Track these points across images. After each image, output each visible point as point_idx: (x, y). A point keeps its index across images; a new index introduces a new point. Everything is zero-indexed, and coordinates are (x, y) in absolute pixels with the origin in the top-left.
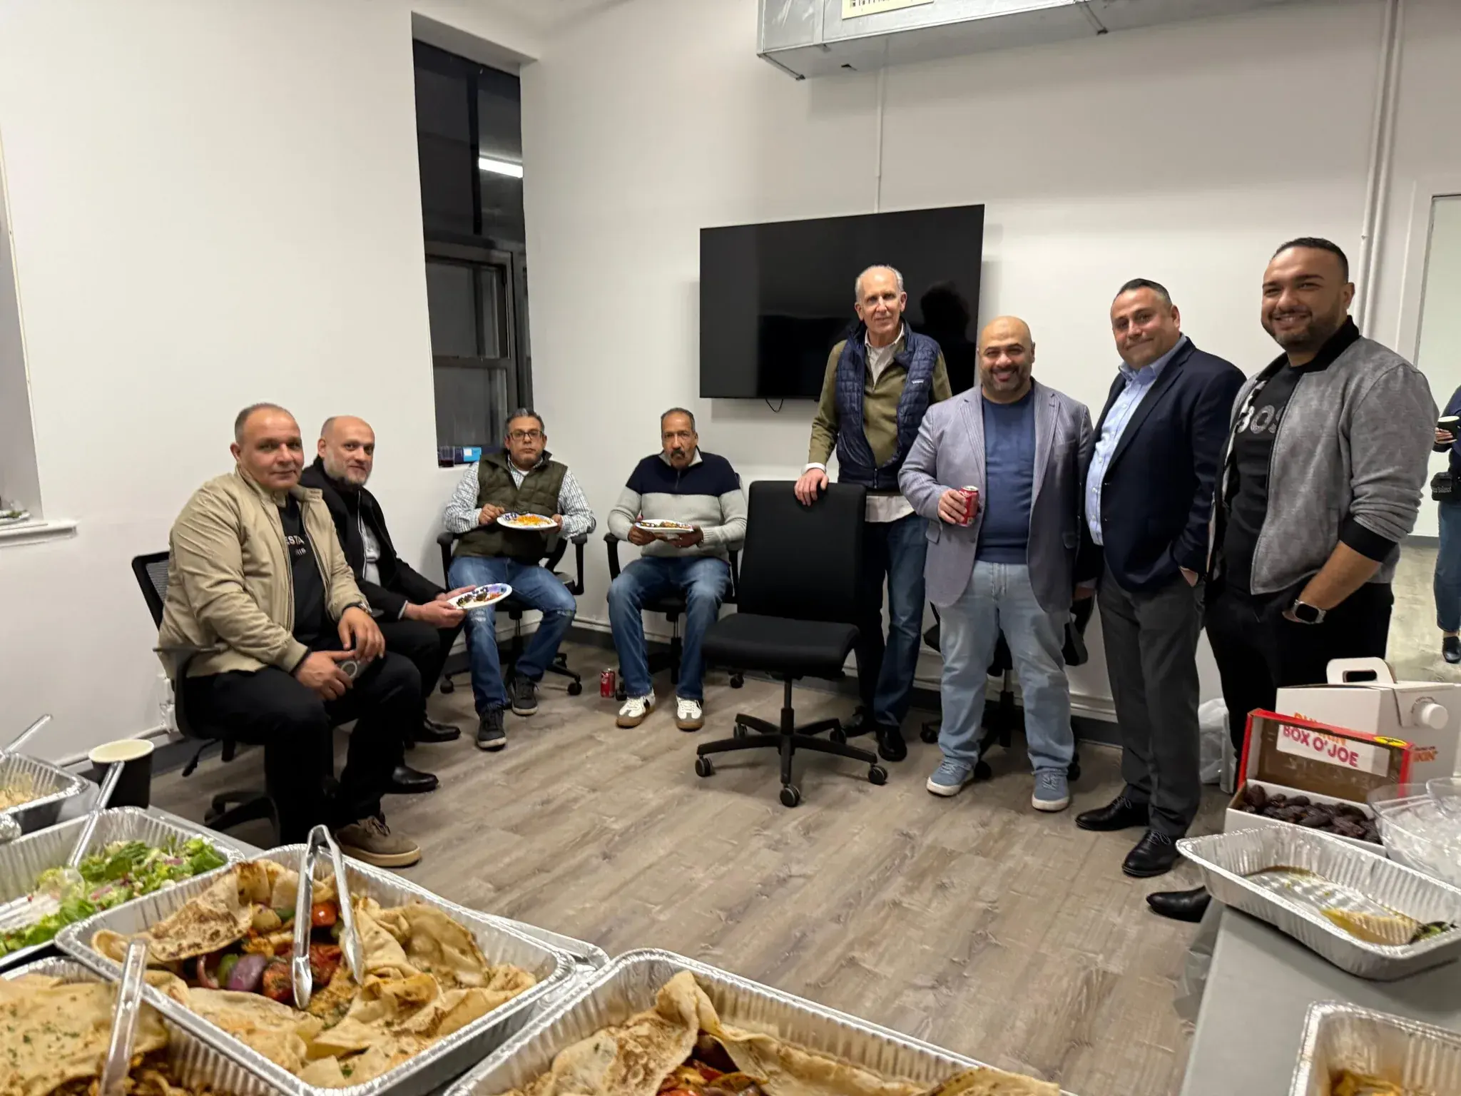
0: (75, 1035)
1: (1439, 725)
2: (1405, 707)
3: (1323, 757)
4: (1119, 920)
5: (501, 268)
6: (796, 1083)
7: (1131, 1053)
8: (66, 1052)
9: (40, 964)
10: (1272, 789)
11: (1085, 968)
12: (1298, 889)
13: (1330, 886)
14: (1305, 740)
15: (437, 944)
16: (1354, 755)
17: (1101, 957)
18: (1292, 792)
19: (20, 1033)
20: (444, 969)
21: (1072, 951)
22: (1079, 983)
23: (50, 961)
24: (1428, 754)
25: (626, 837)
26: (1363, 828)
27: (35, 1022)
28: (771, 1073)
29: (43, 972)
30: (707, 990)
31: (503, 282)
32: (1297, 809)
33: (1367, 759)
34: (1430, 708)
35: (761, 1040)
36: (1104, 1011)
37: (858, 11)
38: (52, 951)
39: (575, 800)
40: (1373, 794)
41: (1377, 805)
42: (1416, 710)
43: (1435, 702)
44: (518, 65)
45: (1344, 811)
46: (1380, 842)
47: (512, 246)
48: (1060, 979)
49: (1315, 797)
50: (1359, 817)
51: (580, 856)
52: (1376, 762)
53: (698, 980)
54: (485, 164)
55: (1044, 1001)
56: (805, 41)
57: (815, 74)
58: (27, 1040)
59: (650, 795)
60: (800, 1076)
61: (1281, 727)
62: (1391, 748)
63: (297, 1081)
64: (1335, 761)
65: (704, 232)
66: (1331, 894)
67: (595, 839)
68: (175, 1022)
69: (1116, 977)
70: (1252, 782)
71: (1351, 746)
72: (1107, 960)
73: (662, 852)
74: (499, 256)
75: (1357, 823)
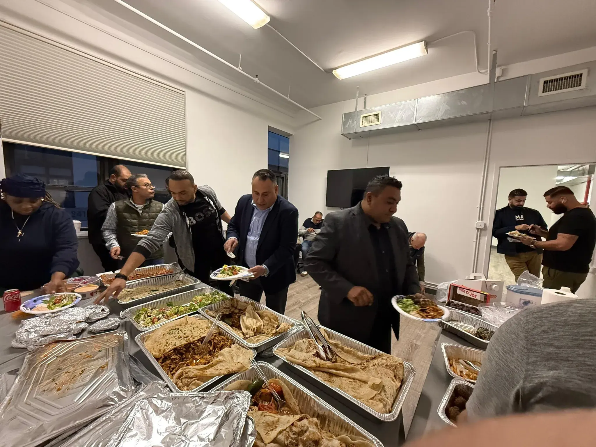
0: (202, 329)
1: (497, 290)
2: (488, 285)
3: (468, 296)
4: (419, 332)
5: (283, 178)
6: (344, 353)
7: (422, 363)
8: (201, 332)
9: (195, 315)
10: (456, 302)
11: (411, 343)
12: (459, 325)
13: (466, 325)
14: (464, 292)
15: (270, 319)
16: (476, 296)
17: (415, 341)
18: (460, 303)
19: (192, 327)
20: (271, 324)
21: (408, 339)
22: (409, 346)
23: (197, 315)
24: (495, 297)
25: (304, 304)
26: (477, 312)
27: (195, 326)
28: (339, 351)
29: (196, 317)
30: (327, 333)
31: (283, 180)
32: (461, 307)
33: (478, 297)
34: (494, 286)
35: (338, 344)
36: (415, 353)
37: (363, 125)
38: (197, 313)
39: (294, 295)
40: (479, 305)
41: (481, 308)
42: (491, 286)
43: (495, 284)
44: (289, 136)
45: (473, 308)
46: (481, 316)
47: (286, 173)
48: (405, 345)
49: (466, 305)
50: (477, 310)
51: (295, 307)
52: (481, 298)
53: (325, 330)
54: (281, 155)
55: (400, 349)
56: (352, 132)
57: (354, 138)
58: (194, 329)
59: (310, 295)
60: (345, 352)
61: (458, 288)
62: (485, 295)
63: (245, 341)
64: (471, 297)
65: (328, 171)
66: (466, 327)
67: (298, 304)
68: (221, 328)
69: (418, 346)
70: (451, 300)
71: (475, 293)
72: (416, 341)
73: (312, 308)
74: (283, 175)
75: (476, 311)
